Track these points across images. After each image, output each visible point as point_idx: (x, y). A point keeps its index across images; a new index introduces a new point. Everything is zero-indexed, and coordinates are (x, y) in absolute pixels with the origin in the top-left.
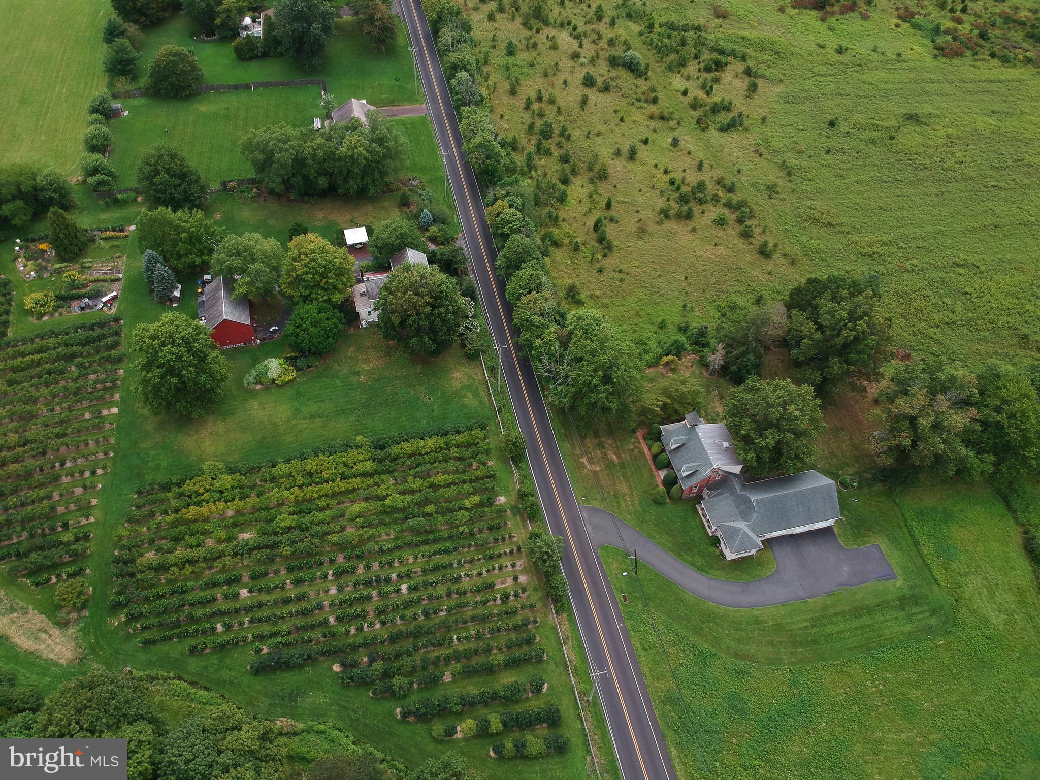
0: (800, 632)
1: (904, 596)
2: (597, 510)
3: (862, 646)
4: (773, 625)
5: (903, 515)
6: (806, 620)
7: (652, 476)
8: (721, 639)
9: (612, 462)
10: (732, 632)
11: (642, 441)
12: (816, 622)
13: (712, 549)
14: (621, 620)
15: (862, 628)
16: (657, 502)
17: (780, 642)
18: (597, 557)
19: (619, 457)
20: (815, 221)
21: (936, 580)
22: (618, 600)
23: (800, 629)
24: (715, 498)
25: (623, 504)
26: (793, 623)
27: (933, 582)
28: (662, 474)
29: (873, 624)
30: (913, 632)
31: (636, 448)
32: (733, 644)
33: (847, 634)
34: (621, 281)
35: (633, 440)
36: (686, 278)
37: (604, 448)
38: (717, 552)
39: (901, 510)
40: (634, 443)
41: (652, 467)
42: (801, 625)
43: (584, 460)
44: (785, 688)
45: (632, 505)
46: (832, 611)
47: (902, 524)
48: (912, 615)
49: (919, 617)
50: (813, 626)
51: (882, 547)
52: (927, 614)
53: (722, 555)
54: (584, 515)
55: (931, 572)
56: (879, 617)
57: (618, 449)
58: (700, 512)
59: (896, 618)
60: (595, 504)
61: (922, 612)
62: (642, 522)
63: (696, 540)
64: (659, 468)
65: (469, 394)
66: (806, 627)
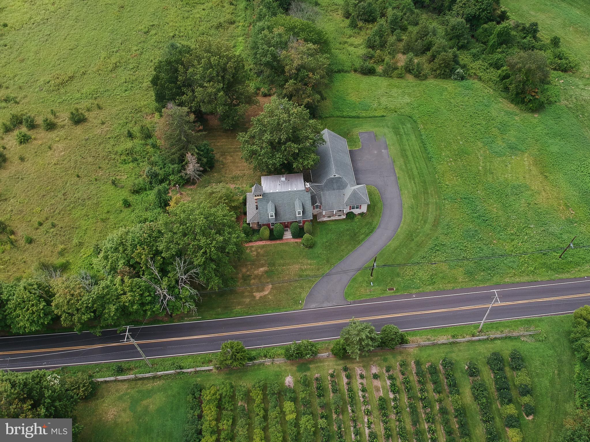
0: (418, 188)
1: (394, 132)
2: (310, 295)
3: (425, 161)
4: (414, 200)
5: (338, 117)
6: (411, 182)
7: (287, 244)
8: (424, 232)
9: (266, 272)
10: (419, 224)
11: (251, 244)
12: (411, 177)
13: (356, 220)
14: (410, 295)
15: (413, 157)
16: (311, 246)
17: (425, 200)
18: (354, 303)
19: (263, 266)
20: (63, 84)
21: (383, 116)
22: (394, 294)
23: (416, 186)
24: (323, 201)
25: (308, 272)
26: (413, 188)
27: (383, 118)
28: (288, 235)
29: (411, 152)
30: (415, 136)
31: (256, 250)
32: (428, 226)
33: (418, 165)
34: (54, 226)
35: (248, 251)
36: (78, 176)
37: (249, 276)
38: (360, 217)
39: (333, 117)
40: (252, 251)
41: (278, 242)
42: (414, 185)
43: (258, 295)
44: (456, 205)
45: (310, 265)
46: (404, 167)
47: (343, 119)
48: (404, 132)
49: (406, 130)
50: (414, 179)
51: (360, 131)
52: (404, 126)
53: (362, 214)
54: (313, 306)
55: (377, 117)
56: (407, 147)
57: (253, 264)
58: (325, 219)
59: (407, 140)
60: (304, 295)
61: (403, 128)
62: (328, 261)
63: (348, 227)
64: (280, 237)
65: (145, 402)
66: (415, 183)
